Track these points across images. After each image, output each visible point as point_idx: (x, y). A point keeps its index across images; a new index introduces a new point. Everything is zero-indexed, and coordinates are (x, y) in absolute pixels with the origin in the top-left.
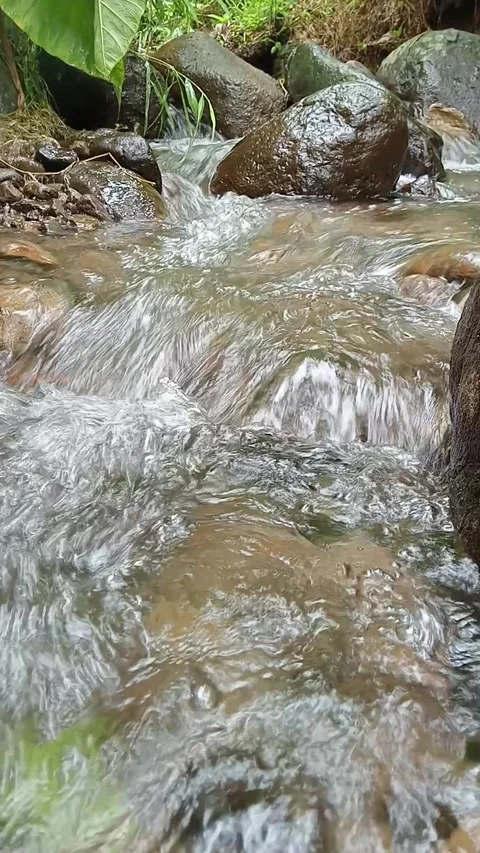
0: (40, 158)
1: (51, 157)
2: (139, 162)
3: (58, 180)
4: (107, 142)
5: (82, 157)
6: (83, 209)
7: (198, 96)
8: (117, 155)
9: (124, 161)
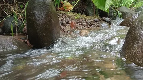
0: (94, 20)
1: (96, 20)
2: (108, 21)
3: (96, 23)
4: (104, 19)
5: (100, 20)
6: (98, 26)
7: (120, 13)
8: (105, 20)
9: (106, 21)
